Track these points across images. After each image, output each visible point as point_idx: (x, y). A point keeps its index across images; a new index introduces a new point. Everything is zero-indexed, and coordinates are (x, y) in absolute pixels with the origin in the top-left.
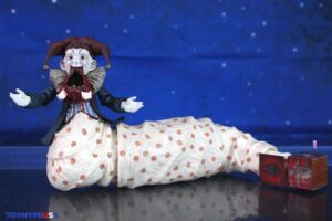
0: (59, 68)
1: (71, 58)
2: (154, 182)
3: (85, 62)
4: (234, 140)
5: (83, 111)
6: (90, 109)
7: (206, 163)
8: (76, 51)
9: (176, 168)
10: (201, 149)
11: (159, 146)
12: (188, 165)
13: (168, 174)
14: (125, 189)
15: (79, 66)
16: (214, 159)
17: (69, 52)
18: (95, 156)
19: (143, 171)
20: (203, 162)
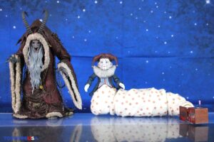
2: (132, 115)
4: (174, 99)
5: (106, 84)
7: (157, 109)
9: (141, 110)
10: (154, 102)
11: (133, 99)
12: (147, 109)
13: (138, 112)
14: (121, 117)
16: (161, 107)
18: (106, 102)
19: (126, 109)
20: (155, 108)
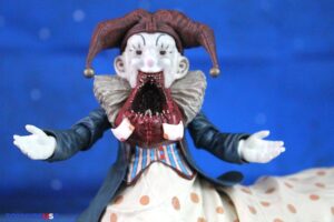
0: (111, 72)
1: (139, 53)
3: (167, 61)
5: (161, 160)
6: (176, 157)
8: (150, 39)
15: (156, 69)
17: (134, 41)
